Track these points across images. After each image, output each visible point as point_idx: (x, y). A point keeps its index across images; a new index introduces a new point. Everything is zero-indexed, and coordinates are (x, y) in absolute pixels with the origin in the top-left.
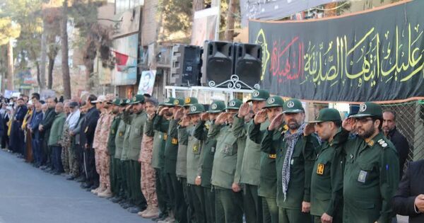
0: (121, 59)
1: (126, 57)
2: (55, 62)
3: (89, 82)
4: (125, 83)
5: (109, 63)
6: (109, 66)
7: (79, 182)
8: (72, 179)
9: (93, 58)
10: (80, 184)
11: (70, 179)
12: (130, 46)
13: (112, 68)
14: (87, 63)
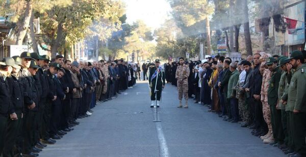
0: (291, 23)
1: (295, 21)
2: (240, 31)
3: (265, 44)
4: (295, 43)
5: (281, 28)
6: (281, 30)
7: (251, 128)
8: (246, 126)
9: (268, 24)
10: (252, 130)
11: (243, 126)
12: (299, 13)
13: (284, 31)
14: (263, 29)
